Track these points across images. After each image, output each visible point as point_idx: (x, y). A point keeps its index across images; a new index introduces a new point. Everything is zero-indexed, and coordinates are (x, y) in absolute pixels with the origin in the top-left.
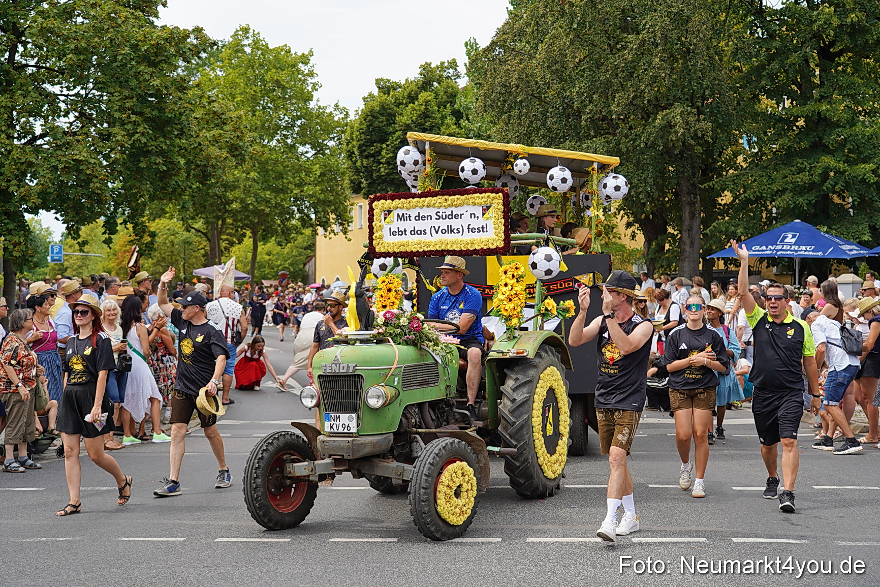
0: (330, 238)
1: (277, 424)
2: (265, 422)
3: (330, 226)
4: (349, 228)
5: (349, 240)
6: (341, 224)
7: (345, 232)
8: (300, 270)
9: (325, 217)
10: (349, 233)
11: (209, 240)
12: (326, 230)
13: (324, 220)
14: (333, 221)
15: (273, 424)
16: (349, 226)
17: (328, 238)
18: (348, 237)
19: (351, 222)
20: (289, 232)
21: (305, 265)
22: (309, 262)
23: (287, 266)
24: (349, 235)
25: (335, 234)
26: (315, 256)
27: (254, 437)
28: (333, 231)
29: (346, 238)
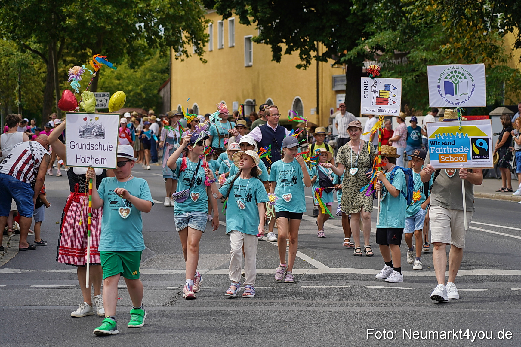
0: (183, 60)
1: (64, 273)
2: (51, 271)
3: (182, 46)
4: (204, 49)
5: (205, 62)
6: (196, 44)
7: (199, 52)
8: (154, 96)
9: (173, 35)
10: (204, 54)
11: (46, 61)
12: (176, 51)
13: (173, 38)
14: (186, 40)
15: (60, 274)
16: (204, 46)
17: (180, 60)
18: (204, 58)
19: (207, 42)
20: (136, 53)
21: (159, 90)
22: (164, 87)
23: (139, 91)
24: (205, 56)
25: (187, 56)
26: (170, 80)
27: (31, 288)
28: (185, 52)
29: (201, 59)
